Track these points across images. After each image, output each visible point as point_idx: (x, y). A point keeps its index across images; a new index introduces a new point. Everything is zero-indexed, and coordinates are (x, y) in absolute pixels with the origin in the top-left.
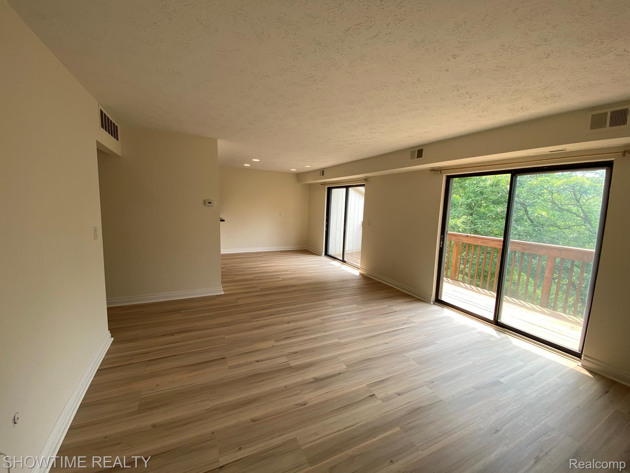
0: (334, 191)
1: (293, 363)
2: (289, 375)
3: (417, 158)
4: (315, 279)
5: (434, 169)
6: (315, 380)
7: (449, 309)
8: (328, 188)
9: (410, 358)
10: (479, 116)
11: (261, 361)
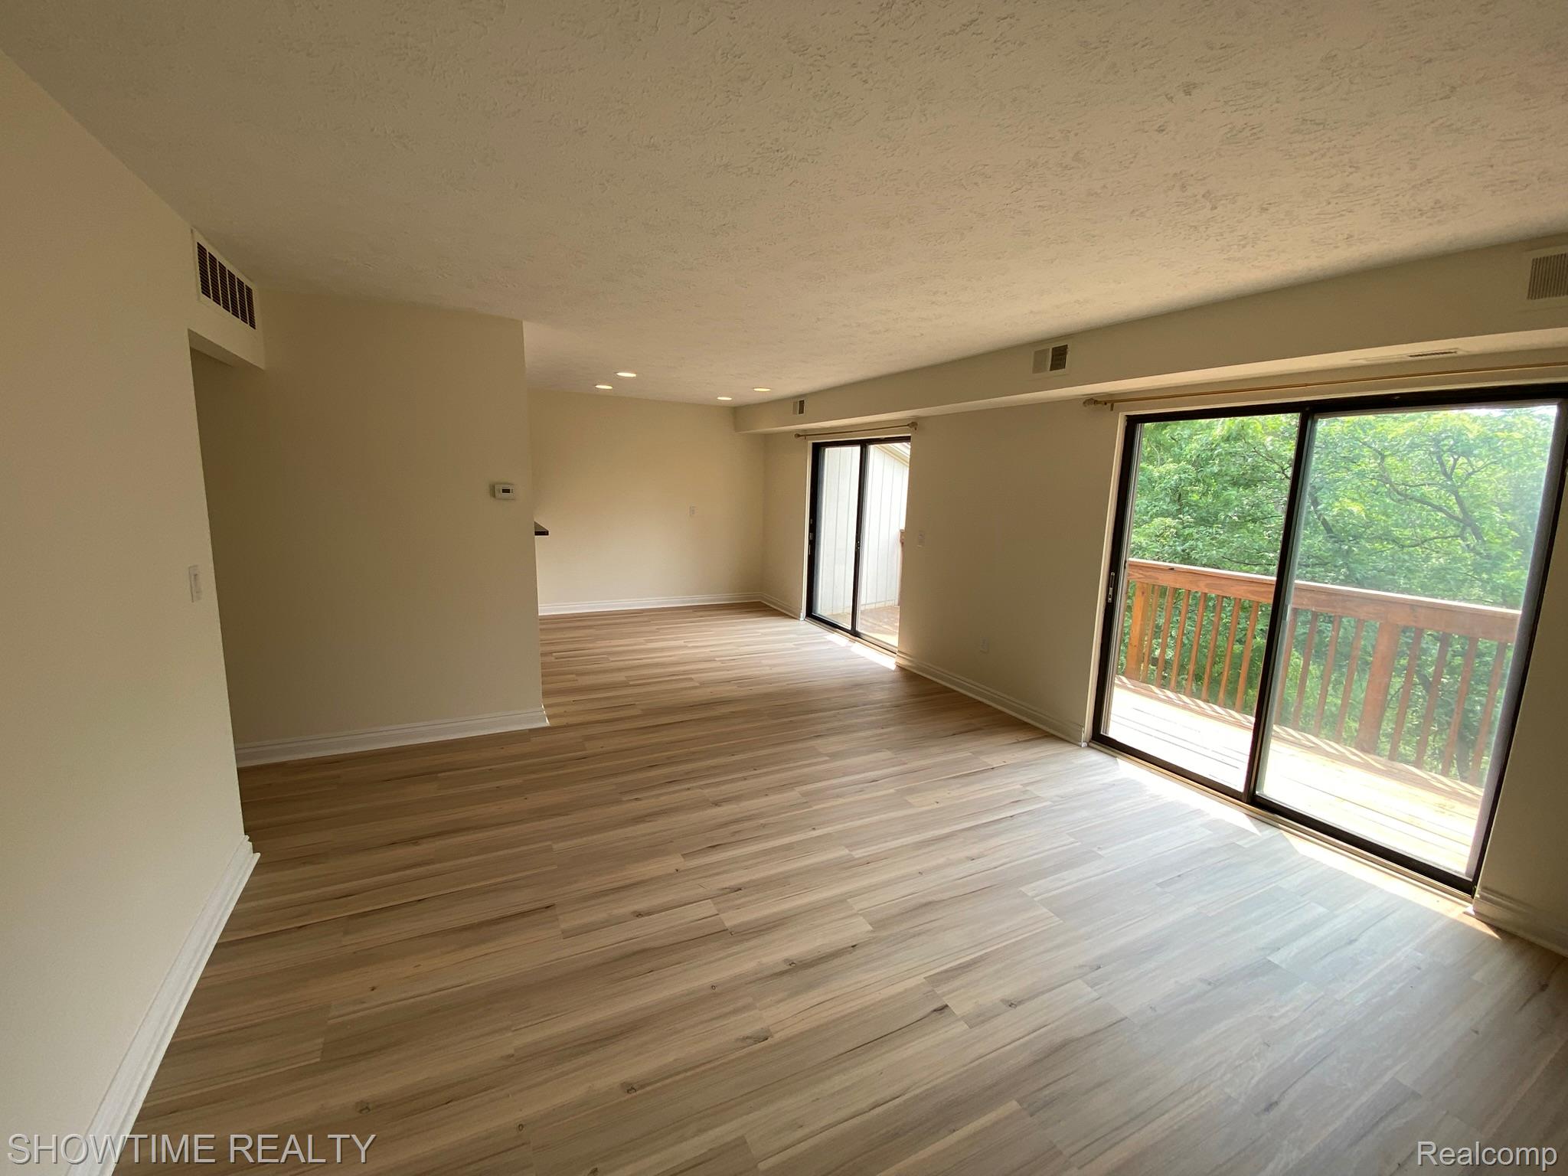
0: (829, 453)
1: (732, 919)
2: (722, 954)
3: (1051, 370)
4: (785, 681)
5: (1096, 399)
6: (790, 967)
7: (1130, 761)
8: (815, 445)
9: (1035, 899)
10: (1229, 259)
11: (649, 914)
